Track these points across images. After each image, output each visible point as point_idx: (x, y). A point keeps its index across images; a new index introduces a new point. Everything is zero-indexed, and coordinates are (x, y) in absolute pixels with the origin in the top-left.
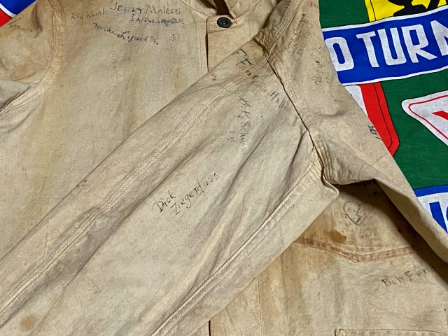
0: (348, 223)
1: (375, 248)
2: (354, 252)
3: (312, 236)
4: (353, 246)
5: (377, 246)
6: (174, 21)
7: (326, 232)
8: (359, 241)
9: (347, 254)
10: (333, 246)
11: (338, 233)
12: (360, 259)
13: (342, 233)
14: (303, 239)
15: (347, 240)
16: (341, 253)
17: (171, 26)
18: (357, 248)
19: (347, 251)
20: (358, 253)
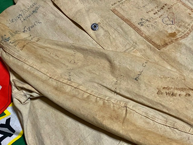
0: (171, 27)
2: (183, 35)
3: (165, 42)
4: (180, 33)
7: (168, 37)
8: (180, 29)
9: (181, 37)
10: (175, 39)
11: (171, 33)
12: (187, 35)
13: (172, 32)
14: (163, 45)
16: (180, 39)
18: (182, 32)
20: (185, 33)
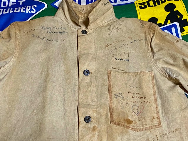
0: (134, 115)
1: (144, 126)
2: (136, 128)
3: (119, 121)
4: (135, 125)
5: (145, 125)
6: (64, 32)
7: (124, 120)
8: (138, 122)
9: (133, 128)
10: (128, 125)
11: (129, 120)
12: (138, 130)
13: (131, 119)
14: (116, 123)
15: (133, 122)
16: (131, 128)
17: (63, 34)
18: (137, 126)
19: (133, 127)
20: (137, 128)
